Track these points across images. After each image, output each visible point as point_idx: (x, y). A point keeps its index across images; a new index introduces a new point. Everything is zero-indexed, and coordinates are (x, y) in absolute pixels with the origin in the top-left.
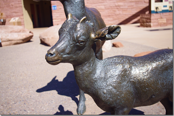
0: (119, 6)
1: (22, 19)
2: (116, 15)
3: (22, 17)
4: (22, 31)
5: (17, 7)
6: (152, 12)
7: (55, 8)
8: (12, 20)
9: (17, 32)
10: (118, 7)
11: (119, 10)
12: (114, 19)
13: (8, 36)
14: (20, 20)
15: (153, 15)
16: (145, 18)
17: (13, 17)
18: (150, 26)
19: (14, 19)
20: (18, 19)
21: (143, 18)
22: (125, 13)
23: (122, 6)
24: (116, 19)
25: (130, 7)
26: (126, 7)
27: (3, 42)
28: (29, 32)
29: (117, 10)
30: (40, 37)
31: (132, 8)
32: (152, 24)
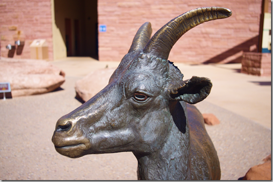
0: (207, 33)
1: (49, 42)
2: (201, 48)
3: (50, 39)
4: (47, 71)
5: (43, 23)
6: (263, 51)
7: (104, 29)
8: (35, 44)
9: (39, 73)
10: (205, 35)
11: (206, 40)
12: (198, 54)
13: (23, 80)
14: (46, 45)
15: (265, 56)
16: (252, 60)
17: (36, 38)
18: (259, 74)
19: (38, 42)
20: (44, 43)
21: (248, 59)
22: (216, 45)
23: (213, 34)
24: (200, 54)
25: (226, 37)
26: (219, 36)
27: (14, 89)
28: (59, 72)
29: (203, 39)
30: (76, 88)
31: (228, 39)
32: (262, 71)
